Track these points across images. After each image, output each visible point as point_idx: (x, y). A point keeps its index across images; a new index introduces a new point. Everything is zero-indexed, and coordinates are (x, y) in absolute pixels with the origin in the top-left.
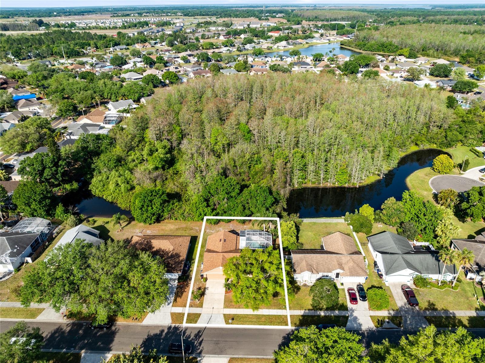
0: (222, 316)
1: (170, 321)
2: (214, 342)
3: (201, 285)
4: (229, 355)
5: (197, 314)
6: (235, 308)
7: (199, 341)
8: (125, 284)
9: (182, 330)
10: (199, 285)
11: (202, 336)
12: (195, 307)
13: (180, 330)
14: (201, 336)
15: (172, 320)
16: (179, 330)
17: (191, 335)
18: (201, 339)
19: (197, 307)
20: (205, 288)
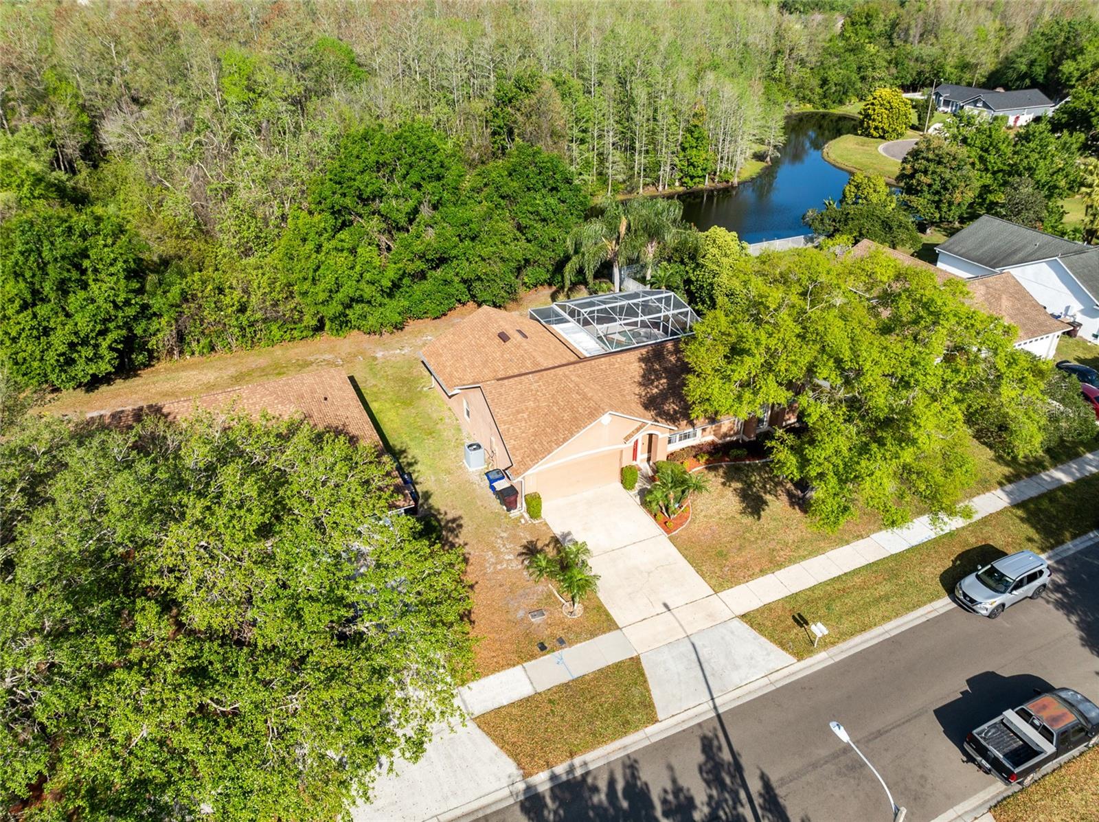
0: (743, 628)
1: (508, 767)
2: (830, 767)
3: (526, 538)
4: (965, 797)
5: (618, 666)
6: (763, 572)
7: (758, 801)
8: (148, 620)
9: (612, 783)
10: (513, 538)
11: (744, 761)
12: (579, 638)
13: (603, 785)
14: (738, 768)
15: (514, 756)
16: (595, 789)
17: (683, 782)
18: (755, 786)
19: (593, 635)
20: (556, 540)
